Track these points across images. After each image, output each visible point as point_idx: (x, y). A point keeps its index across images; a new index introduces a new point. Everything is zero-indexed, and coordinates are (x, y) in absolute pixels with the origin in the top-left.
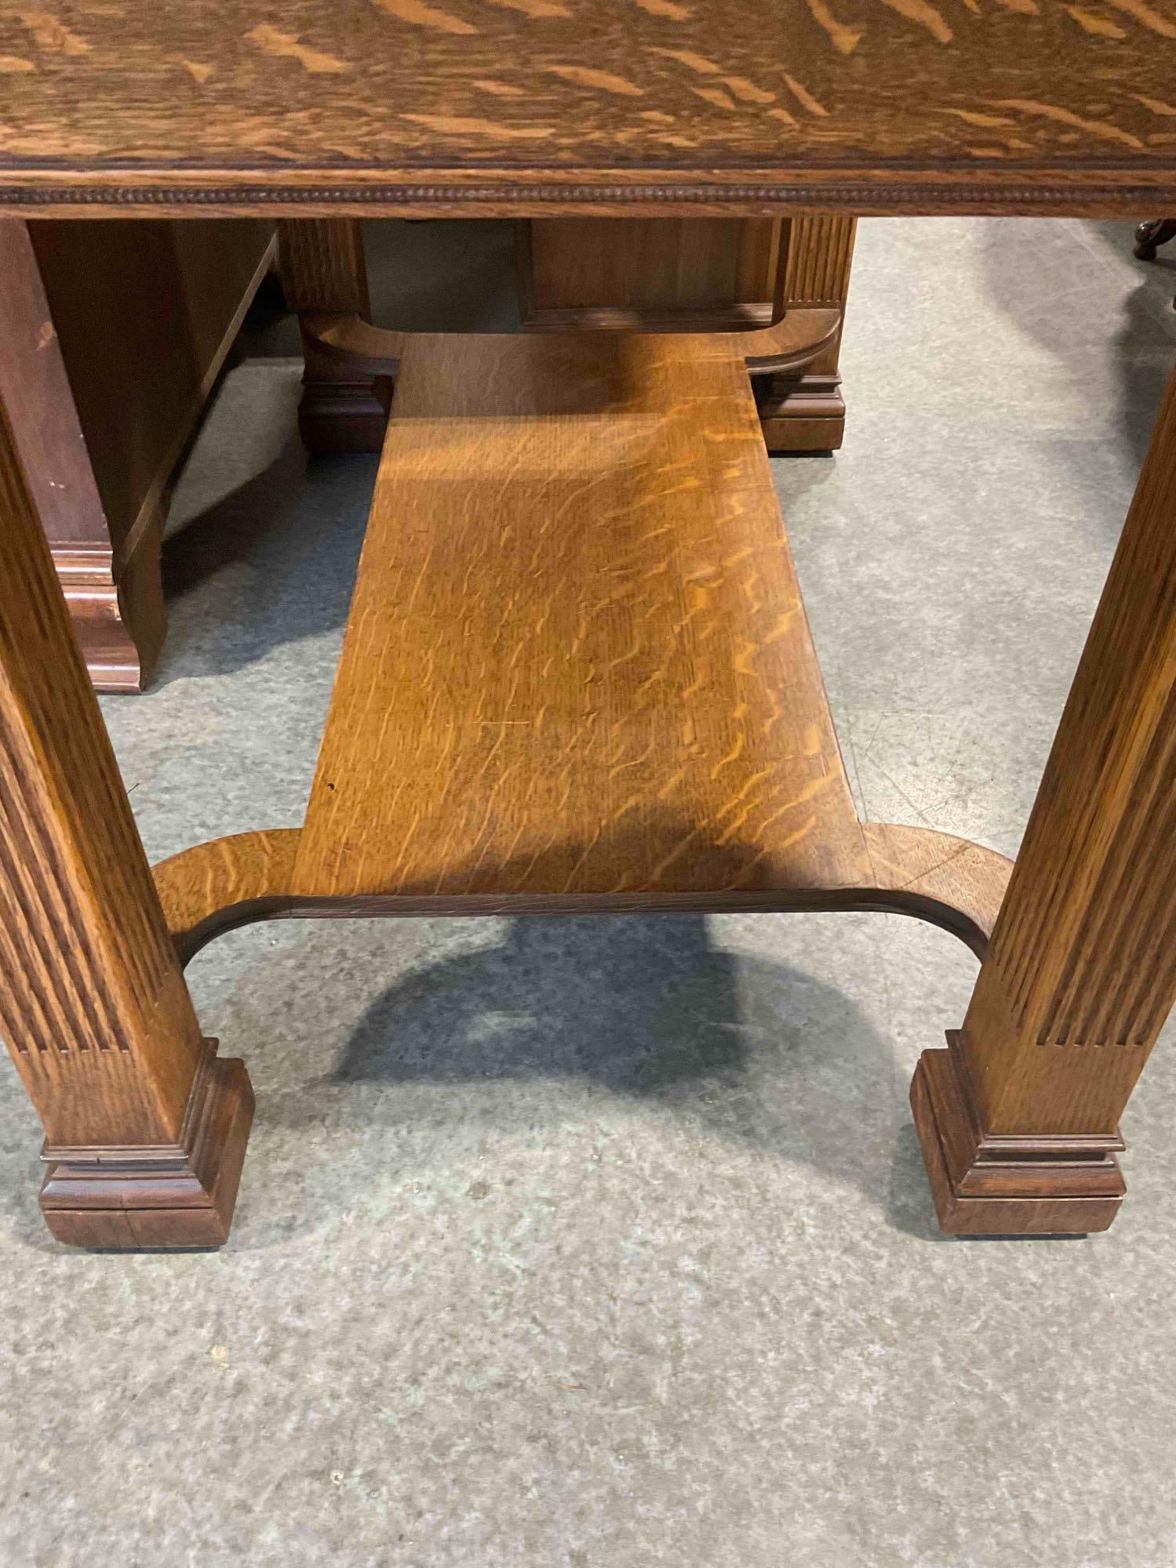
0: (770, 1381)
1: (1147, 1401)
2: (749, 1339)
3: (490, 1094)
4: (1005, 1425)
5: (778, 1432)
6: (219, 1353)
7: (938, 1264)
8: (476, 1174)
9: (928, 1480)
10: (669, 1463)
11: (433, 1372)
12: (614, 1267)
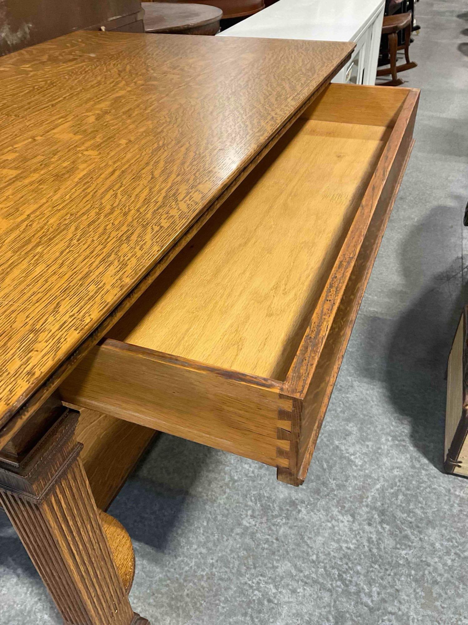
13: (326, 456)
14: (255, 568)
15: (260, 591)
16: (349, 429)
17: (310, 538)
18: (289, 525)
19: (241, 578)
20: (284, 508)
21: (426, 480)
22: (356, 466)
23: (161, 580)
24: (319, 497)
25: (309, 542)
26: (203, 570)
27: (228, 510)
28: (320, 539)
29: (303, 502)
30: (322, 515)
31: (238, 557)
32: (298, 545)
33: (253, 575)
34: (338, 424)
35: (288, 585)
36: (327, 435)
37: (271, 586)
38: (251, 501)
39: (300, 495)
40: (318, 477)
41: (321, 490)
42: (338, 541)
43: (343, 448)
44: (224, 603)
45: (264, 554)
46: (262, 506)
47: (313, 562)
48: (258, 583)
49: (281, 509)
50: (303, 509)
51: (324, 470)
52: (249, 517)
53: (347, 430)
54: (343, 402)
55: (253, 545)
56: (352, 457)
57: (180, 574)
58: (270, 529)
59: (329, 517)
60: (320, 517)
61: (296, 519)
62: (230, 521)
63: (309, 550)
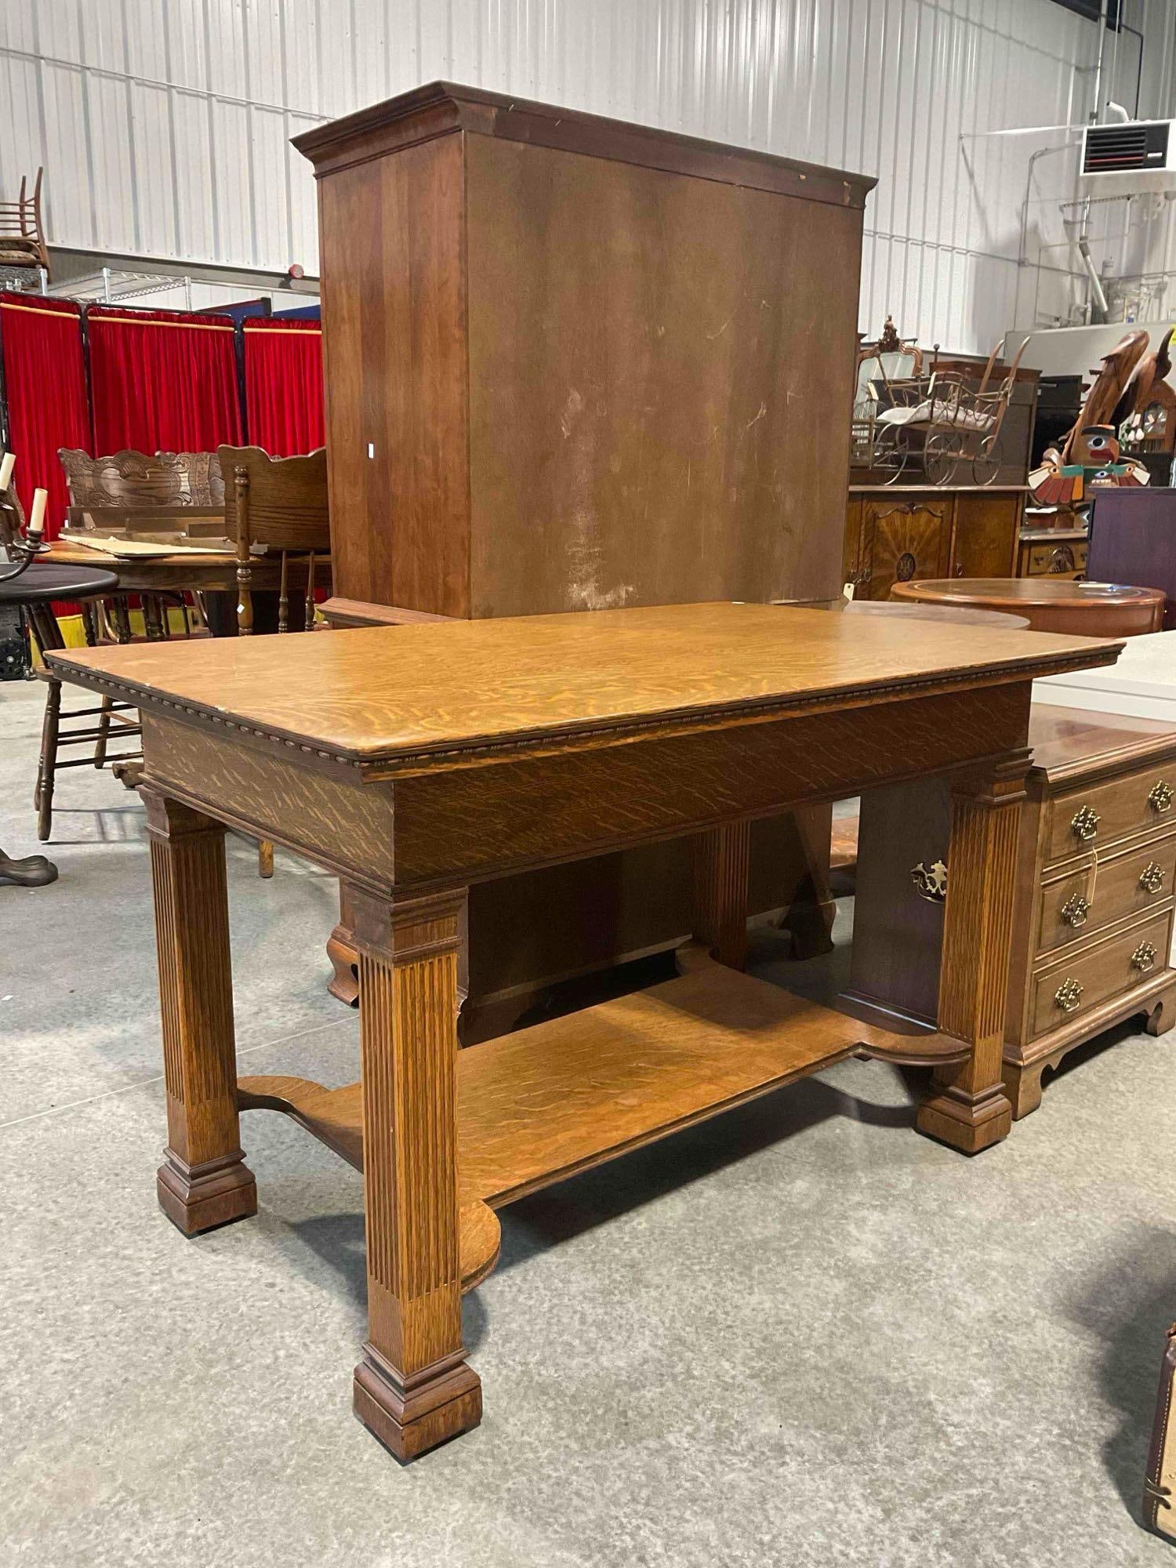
0: (243, 1397)
1: (323, 1517)
2: (257, 1385)
3: (322, 1266)
4: (273, 1474)
5: (219, 1409)
6: (149, 1263)
7: (346, 1424)
8: (278, 1281)
9: (228, 1460)
10: (182, 1386)
11: (178, 1313)
12: (264, 1334)
13: (896, 1409)
14: (647, 1504)
15: (633, 1539)
17: (777, 1508)
18: (751, 1474)
19: (613, 1508)
20: (757, 1448)
21: (1092, 1523)
23: (479, 1453)
24: (837, 1460)
25: (772, 1512)
26: (556, 1470)
27: (652, 1410)
28: (795, 1518)
29: (801, 1454)
30: (825, 1487)
31: (628, 1478)
32: (749, 1509)
33: (636, 1512)
35: (690, 1553)
37: (659, 1542)
38: (703, 1414)
39: (802, 1442)
40: (857, 1432)
41: (850, 1451)
42: (830, 1536)
43: (940, 1408)
44: (562, 1526)
45: (678, 1493)
46: (717, 1428)
47: (761, 1543)
48: (638, 1527)
49: (751, 1447)
51: (877, 1427)
52: (683, 1434)
53: (968, 1386)
55: (665, 1473)
57: (515, 1459)
58: (711, 1465)
59: (837, 1494)
60: (818, 1487)
61: (770, 1472)
62: (646, 1425)
63: (765, 1524)
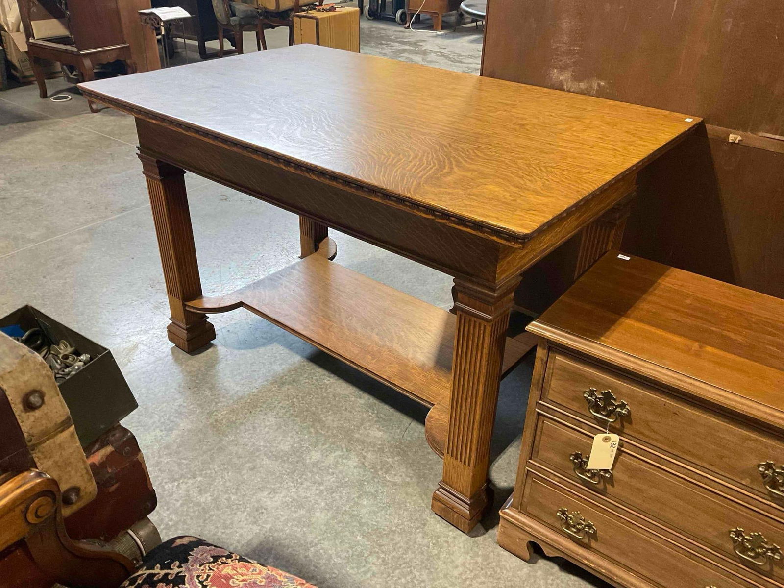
16: (206, 495)
22: (166, 483)
34: (218, 489)
36: (213, 475)
50: (161, 434)
54: (240, 505)
56: (176, 484)
